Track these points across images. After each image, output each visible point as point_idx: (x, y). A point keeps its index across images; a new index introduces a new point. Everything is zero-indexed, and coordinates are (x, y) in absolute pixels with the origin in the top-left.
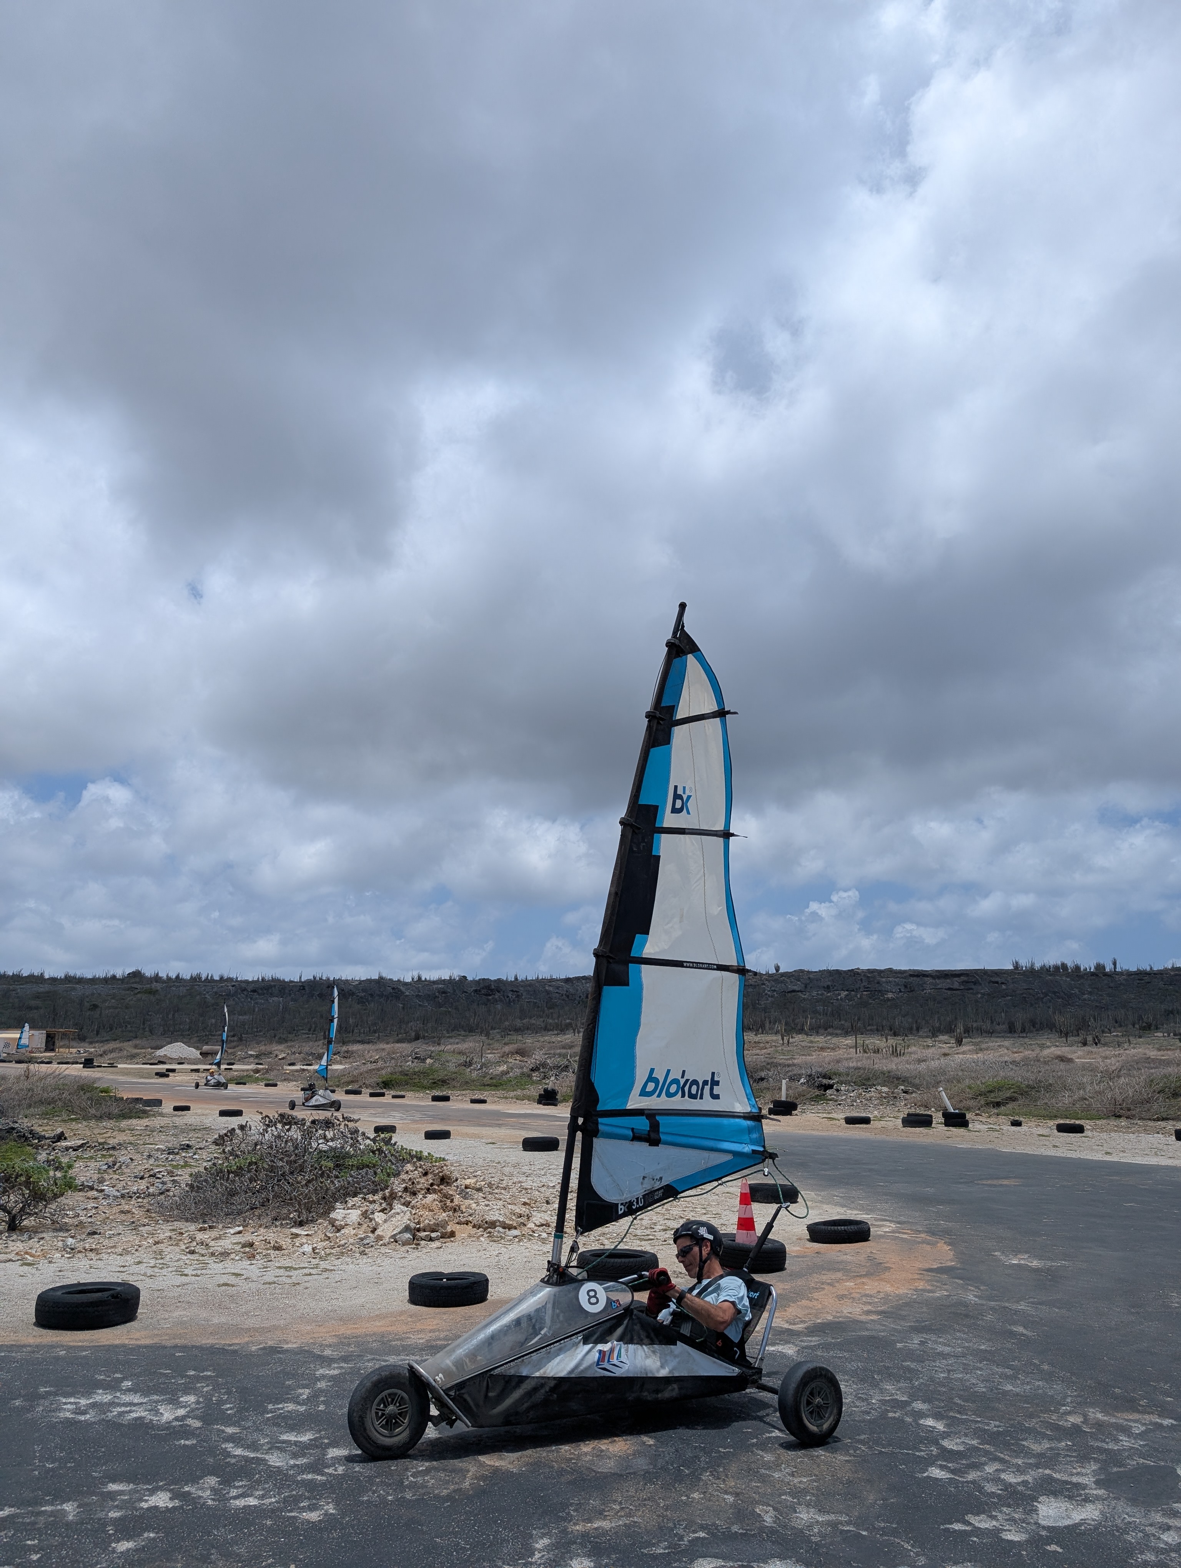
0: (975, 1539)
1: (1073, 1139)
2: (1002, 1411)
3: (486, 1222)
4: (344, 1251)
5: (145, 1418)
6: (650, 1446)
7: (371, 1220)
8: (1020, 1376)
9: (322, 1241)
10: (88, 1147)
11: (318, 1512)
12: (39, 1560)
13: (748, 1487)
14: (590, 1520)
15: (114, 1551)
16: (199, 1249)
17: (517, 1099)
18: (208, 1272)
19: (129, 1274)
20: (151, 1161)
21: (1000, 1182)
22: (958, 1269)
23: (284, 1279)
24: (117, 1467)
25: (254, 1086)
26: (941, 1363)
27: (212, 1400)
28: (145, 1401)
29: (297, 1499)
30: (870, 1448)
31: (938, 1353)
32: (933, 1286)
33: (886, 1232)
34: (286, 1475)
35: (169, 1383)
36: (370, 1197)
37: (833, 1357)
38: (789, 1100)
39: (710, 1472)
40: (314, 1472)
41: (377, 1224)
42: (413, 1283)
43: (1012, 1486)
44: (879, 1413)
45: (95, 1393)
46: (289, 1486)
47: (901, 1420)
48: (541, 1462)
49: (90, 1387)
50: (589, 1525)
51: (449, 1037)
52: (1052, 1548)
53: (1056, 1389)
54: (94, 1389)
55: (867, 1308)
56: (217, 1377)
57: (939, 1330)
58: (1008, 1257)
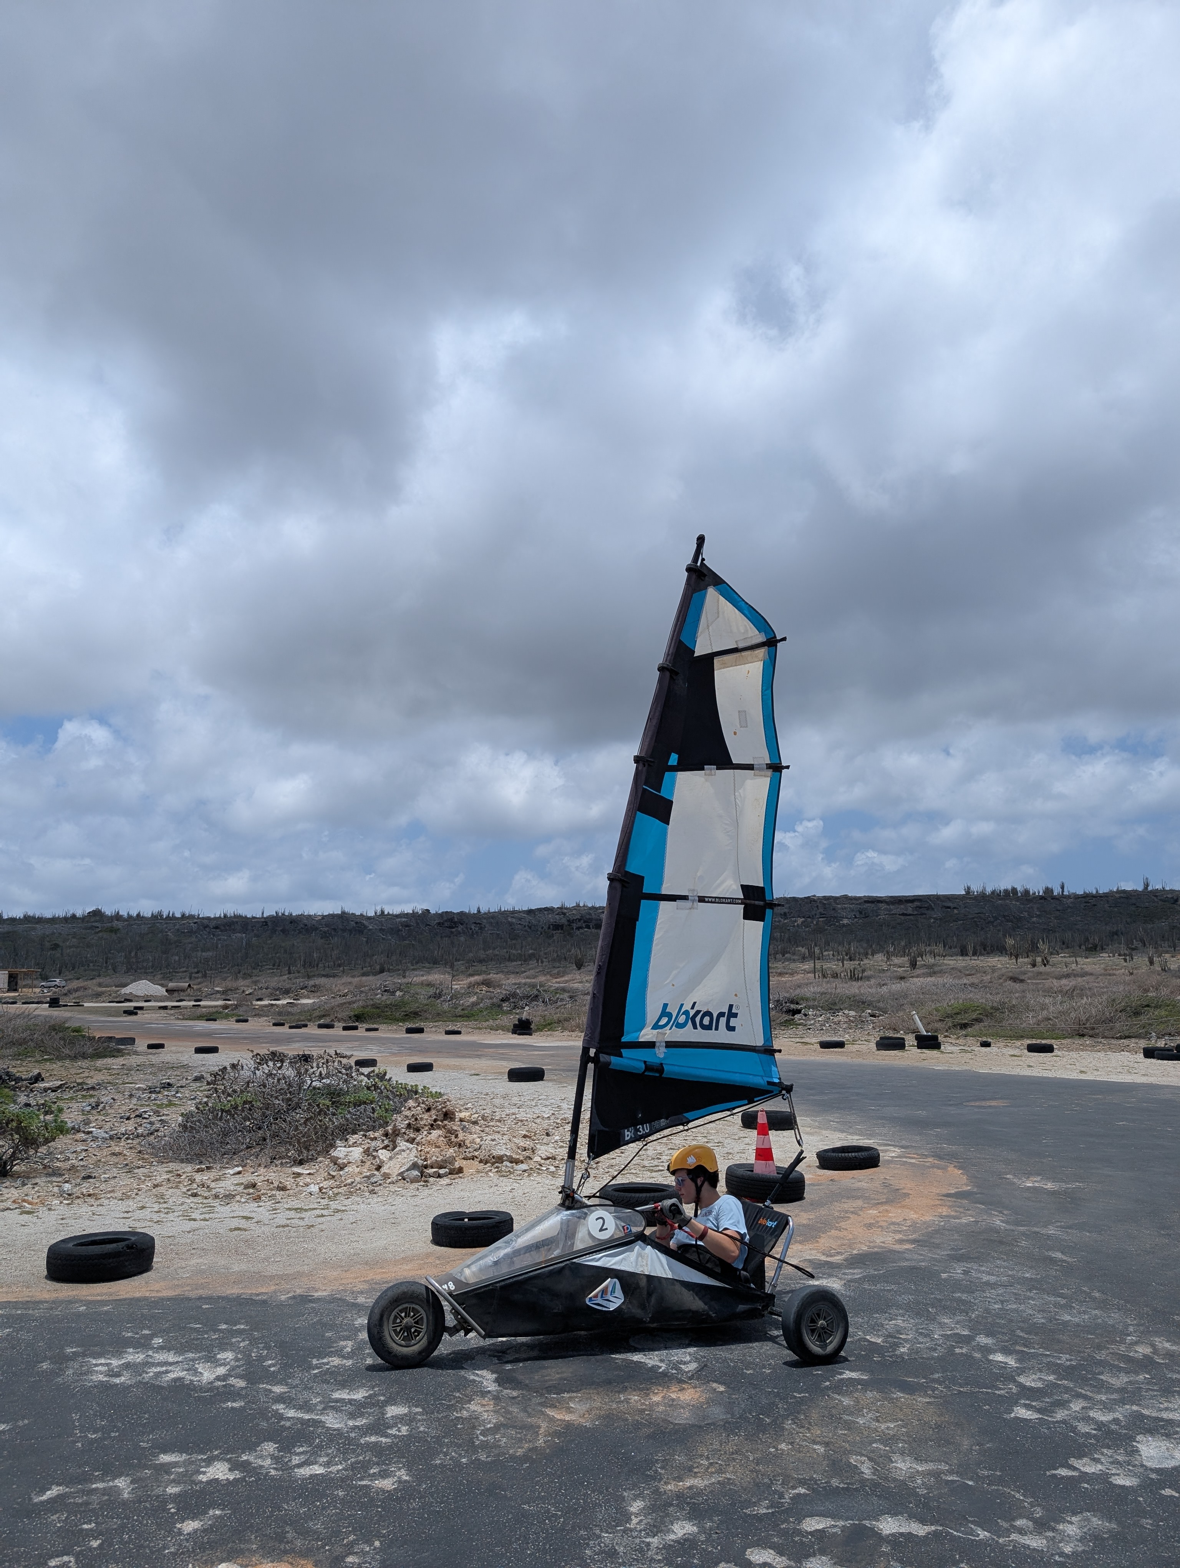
0: (1086, 1485)
1: (1045, 1059)
2: (1067, 1343)
3: (493, 1157)
4: (352, 1190)
5: (184, 1378)
6: (722, 1392)
7: (374, 1157)
8: (1074, 1305)
9: (325, 1180)
10: (67, 1088)
11: (390, 1479)
12: (100, 1545)
13: (835, 1435)
14: (680, 1479)
15: (180, 1532)
16: (200, 1191)
17: (491, 1029)
18: (216, 1216)
19: (134, 1221)
20: (134, 1101)
21: (988, 1103)
22: (976, 1193)
23: (296, 1221)
24: (165, 1435)
25: (224, 1022)
26: (991, 1293)
27: (252, 1357)
28: (180, 1359)
29: (365, 1466)
30: (948, 1388)
31: (985, 1283)
32: (957, 1212)
33: (892, 1157)
34: (348, 1438)
35: (202, 1339)
36: (371, 1134)
37: (882, 1290)
39: (792, 1420)
40: (377, 1434)
41: (382, 1162)
42: (437, 1224)
43: (1104, 1425)
44: (945, 1349)
45: (126, 1352)
46: (354, 1451)
47: (970, 1356)
48: (613, 1414)
49: (119, 1346)
50: (681, 1483)
51: (413, 970)
52: (1168, 1492)
53: (1114, 1317)
54: (123, 1348)
55: (899, 1236)
56: (252, 1330)
57: (978, 1258)
58: (1020, 1179)
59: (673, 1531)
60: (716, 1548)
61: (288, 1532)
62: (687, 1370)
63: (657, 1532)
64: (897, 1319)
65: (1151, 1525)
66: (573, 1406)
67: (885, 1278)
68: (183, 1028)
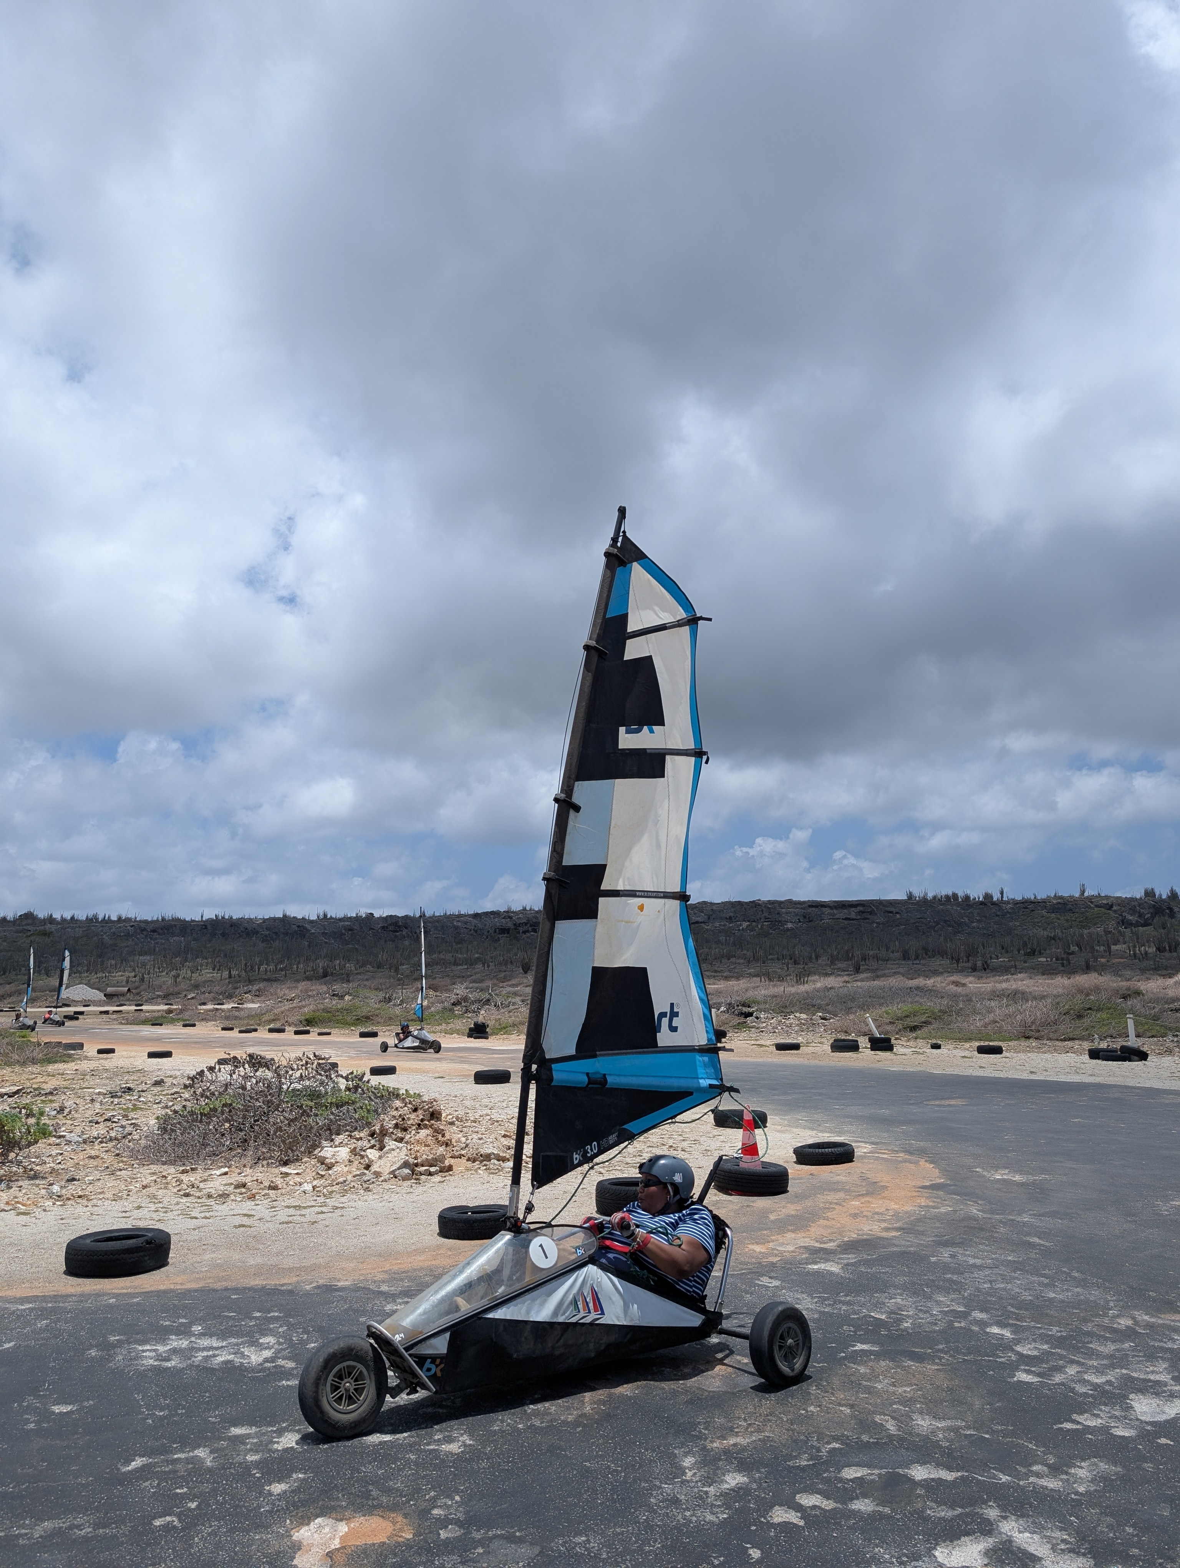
0: (1090, 1436)
1: (995, 1060)
2: (1055, 1317)
3: (481, 1155)
4: (345, 1188)
5: (233, 1361)
7: (362, 1157)
8: (1056, 1283)
9: (314, 1179)
10: (24, 1093)
11: (456, 1444)
12: (198, 1507)
13: (858, 1398)
14: (723, 1438)
15: (270, 1494)
16: (191, 1191)
17: (446, 1034)
18: (216, 1214)
19: (137, 1219)
20: (97, 1105)
21: (947, 1102)
22: (951, 1185)
23: (298, 1218)
24: (230, 1411)
25: (170, 1026)
26: (978, 1274)
28: (224, 1344)
30: (953, 1357)
31: (971, 1265)
32: (934, 1202)
33: (865, 1152)
35: (240, 1325)
36: (356, 1134)
37: (877, 1272)
39: (816, 1386)
41: (371, 1161)
42: (443, 1217)
43: (1099, 1386)
44: (945, 1323)
47: (969, 1329)
49: (162, 1334)
50: (725, 1442)
51: (359, 973)
52: (1163, 1441)
53: (1095, 1294)
54: (165, 1335)
55: (884, 1225)
56: (286, 1317)
57: (962, 1243)
58: (989, 1172)
59: (726, 1482)
60: (769, 1495)
61: (372, 1490)
63: (712, 1483)
64: (896, 1298)
65: (1151, 1468)
67: (879, 1261)
68: (130, 1033)
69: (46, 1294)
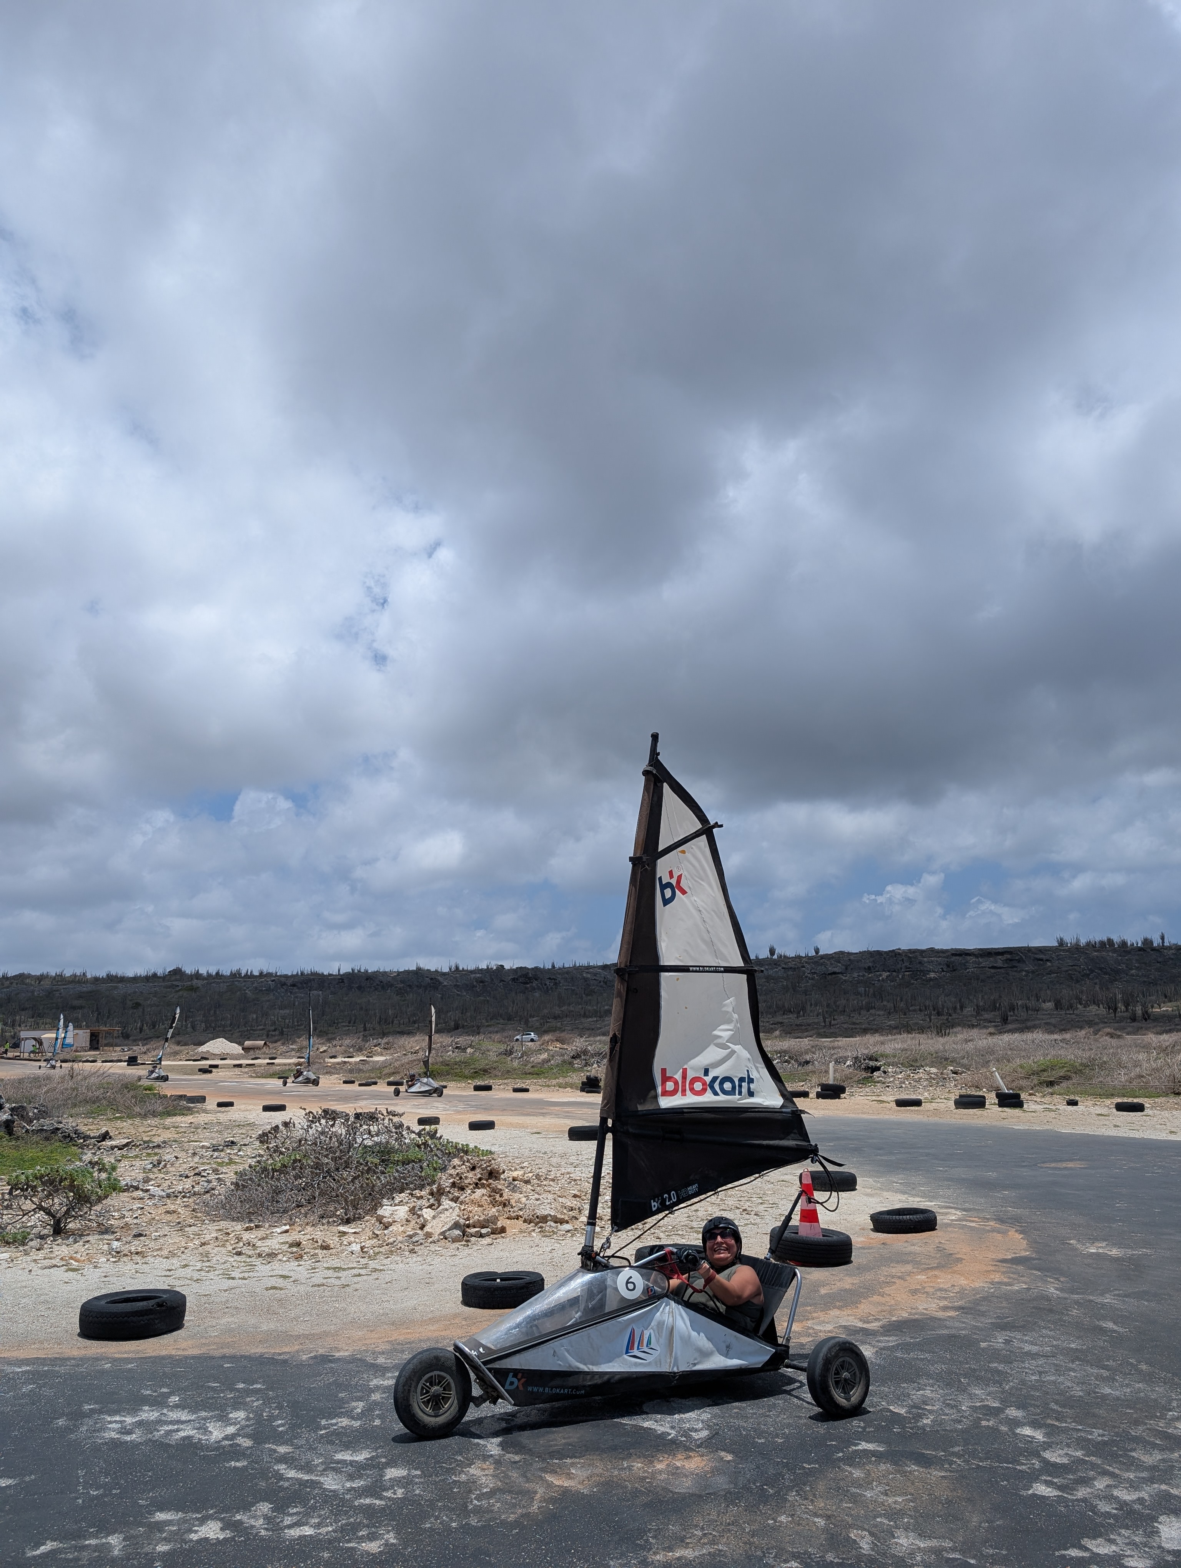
0: (1095, 1567)
1: (1134, 1118)
2: (1103, 1418)
3: (537, 1217)
4: (393, 1249)
5: (193, 1437)
6: (729, 1462)
7: (419, 1216)
8: (1117, 1377)
9: (370, 1239)
10: (133, 1146)
11: (377, 1543)
13: (839, 1508)
14: (670, 1549)
16: (245, 1250)
17: (560, 1087)
18: (256, 1274)
19: (175, 1278)
20: (197, 1159)
21: (1064, 1165)
22: (1034, 1259)
23: (333, 1281)
24: (165, 1493)
26: (1031, 1364)
27: (263, 1416)
28: (193, 1418)
29: (355, 1527)
30: (967, 1462)
31: (1026, 1353)
32: (1009, 1278)
33: (952, 1220)
34: (342, 1499)
35: (218, 1398)
36: (417, 1193)
37: (913, 1358)
38: (836, 1083)
39: (796, 1491)
40: (371, 1496)
41: (426, 1221)
42: (466, 1284)
43: (1127, 1504)
44: (971, 1421)
45: (141, 1409)
46: (346, 1513)
47: (996, 1429)
48: (613, 1482)
49: (135, 1403)
50: (671, 1554)
51: (488, 1026)
53: (1158, 1391)
54: (140, 1405)
55: (943, 1303)
56: (268, 1390)
57: (1023, 1327)
58: (1083, 1245)
62: (696, 1437)
64: (925, 1390)
66: (574, 1472)
67: (920, 1346)
68: (256, 1086)
69: (49, 1356)
